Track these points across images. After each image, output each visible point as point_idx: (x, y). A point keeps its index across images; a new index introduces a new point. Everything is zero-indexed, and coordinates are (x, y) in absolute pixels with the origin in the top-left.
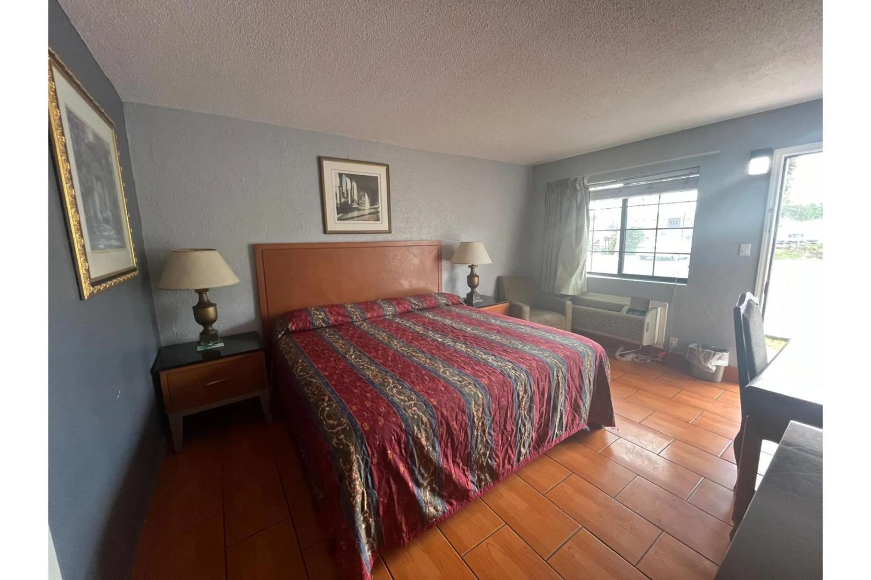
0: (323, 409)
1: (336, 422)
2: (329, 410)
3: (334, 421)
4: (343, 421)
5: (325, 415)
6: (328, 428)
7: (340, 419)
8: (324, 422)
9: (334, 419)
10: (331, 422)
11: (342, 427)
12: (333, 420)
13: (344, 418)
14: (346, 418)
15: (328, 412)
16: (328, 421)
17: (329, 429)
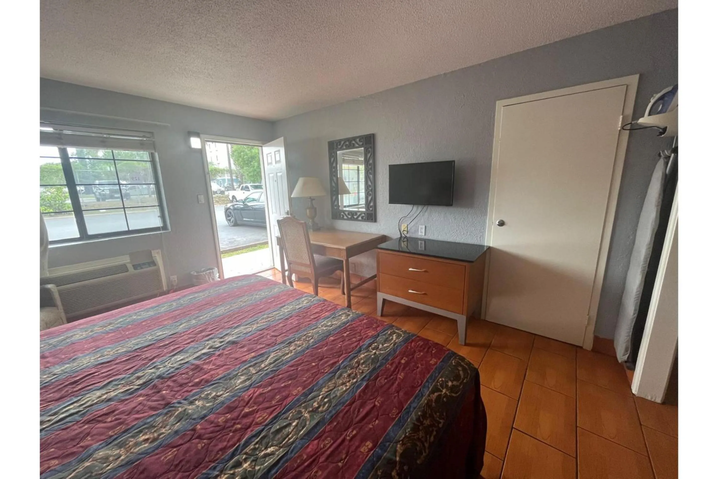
0: (452, 389)
1: (460, 369)
2: (451, 381)
3: (459, 370)
4: (455, 363)
5: (458, 384)
6: (468, 375)
7: (454, 366)
8: (465, 381)
9: (457, 371)
10: (461, 373)
11: (460, 361)
12: (459, 372)
13: (452, 363)
14: (450, 362)
15: (454, 380)
16: (462, 377)
17: (468, 373)
